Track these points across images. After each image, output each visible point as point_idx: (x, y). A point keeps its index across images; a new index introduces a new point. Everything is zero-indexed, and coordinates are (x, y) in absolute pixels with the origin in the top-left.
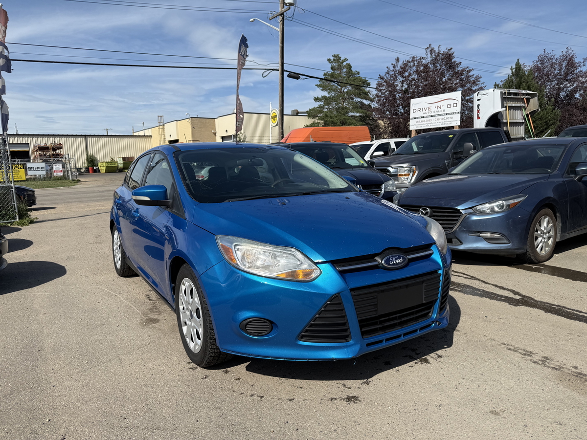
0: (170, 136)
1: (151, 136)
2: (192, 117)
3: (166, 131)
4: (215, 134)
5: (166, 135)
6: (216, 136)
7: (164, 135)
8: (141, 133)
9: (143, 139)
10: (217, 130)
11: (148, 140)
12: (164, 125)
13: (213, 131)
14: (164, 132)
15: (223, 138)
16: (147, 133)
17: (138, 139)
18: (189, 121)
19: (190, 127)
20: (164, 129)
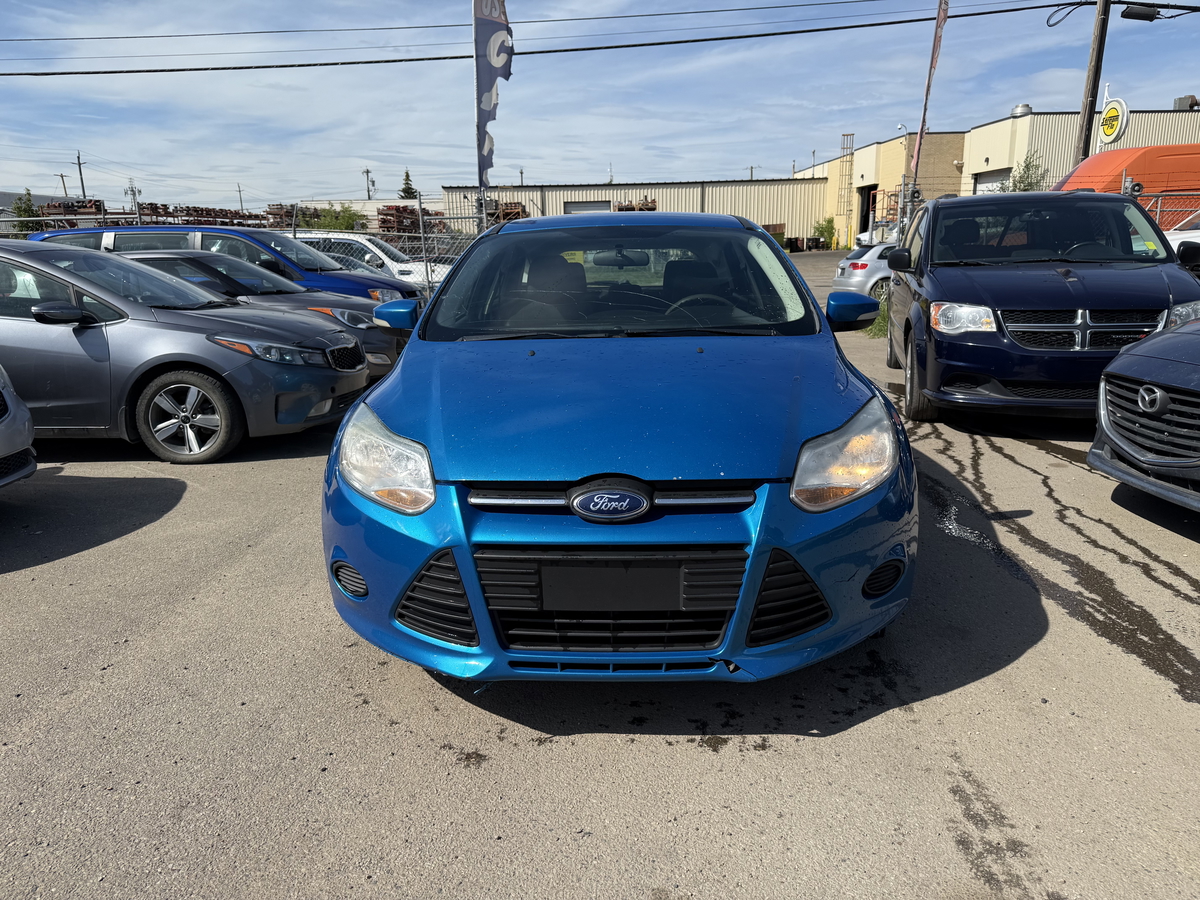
0: (862, 176)
1: (826, 179)
2: (910, 134)
3: (854, 167)
4: (960, 168)
5: (854, 177)
6: (961, 173)
7: (851, 176)
8: (808, 174)
9: (809, 187)
10: (966, 160)
11: (818, 186)
12: (853, 154)
13: (955, 162)
14: (851, 170)
15: (978, 178)
16: (819, 173)
17: (799, 187)
18: (904, 143)
19: (904, 153)
20: (851, 162)
